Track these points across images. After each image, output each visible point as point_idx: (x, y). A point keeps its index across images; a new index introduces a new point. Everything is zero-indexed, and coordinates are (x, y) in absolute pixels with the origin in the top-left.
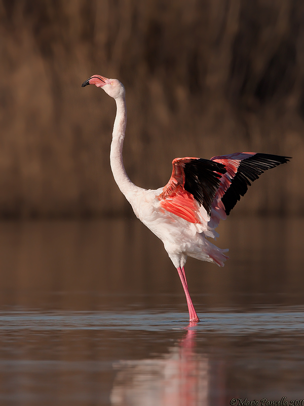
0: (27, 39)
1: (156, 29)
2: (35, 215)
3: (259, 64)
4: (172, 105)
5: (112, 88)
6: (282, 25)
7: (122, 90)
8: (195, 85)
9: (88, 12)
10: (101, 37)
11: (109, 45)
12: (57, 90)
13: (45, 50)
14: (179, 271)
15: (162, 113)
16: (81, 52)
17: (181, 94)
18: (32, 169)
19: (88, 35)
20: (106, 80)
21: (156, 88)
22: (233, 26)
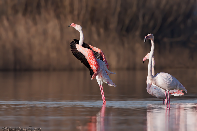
0: (52, 13)
1: (94, 10)
2: (54, 70)
3: (127, 21)
4: (99, 34)
5: (78, 27)
6: (134, 9)
7: (81, 28)
8: (106, 28)
9: (72, 5)
10: (76, 12)
11: (79, 15)
12: (62, 30)
13: (58, 17)
14: (100, 86)
15: (95, 37)
16: (69, 17)
17: (102, 31)
18: (54, 55)
19: (72, 12)
20: (76, 25)
21: (94, 29)
22: (118, 9)
